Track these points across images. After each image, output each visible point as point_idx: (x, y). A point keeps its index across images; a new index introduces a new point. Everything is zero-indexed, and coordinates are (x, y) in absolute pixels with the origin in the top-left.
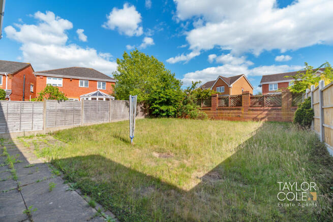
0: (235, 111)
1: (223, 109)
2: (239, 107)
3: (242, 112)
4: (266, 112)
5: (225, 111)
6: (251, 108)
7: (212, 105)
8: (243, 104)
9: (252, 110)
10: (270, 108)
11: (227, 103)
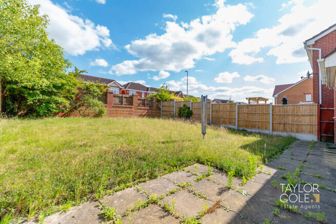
0: (129, 109)
1: (119, 107)
2: (131, 106)
3: (133, 110)
4: (146, 111)
5: (120, 109)
6: (139, 108)
7: (108, 102)
8: (134, 104)
9: (139, 109)
10: (148, 108)
11: (121, 102)
